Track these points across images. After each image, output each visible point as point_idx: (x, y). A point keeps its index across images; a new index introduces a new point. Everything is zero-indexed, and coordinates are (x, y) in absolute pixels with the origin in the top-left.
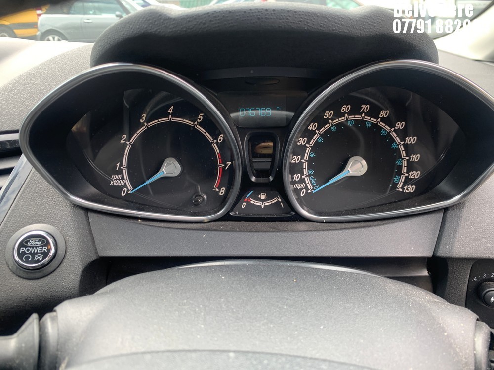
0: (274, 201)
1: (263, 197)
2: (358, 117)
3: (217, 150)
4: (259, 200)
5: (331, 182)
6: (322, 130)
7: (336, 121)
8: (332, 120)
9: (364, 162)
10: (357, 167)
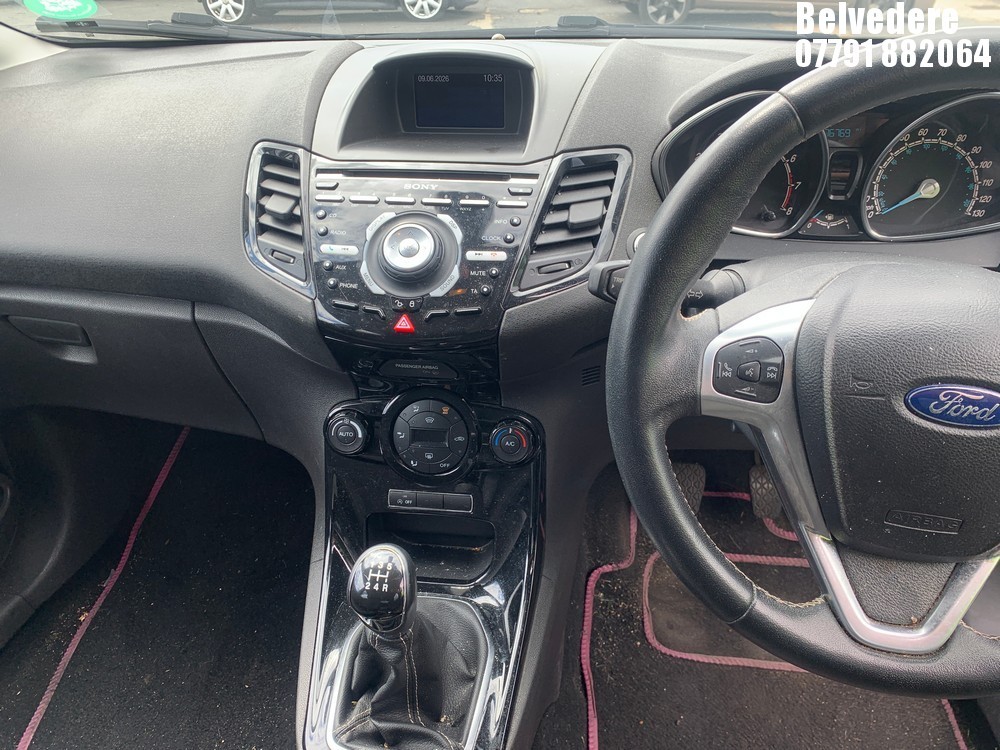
0: (841, 222)
1: (830, 218)
2: (935, 141)
3: (789, 170)
4: (826, 220)
5: (901, 204)
6: (897, 153)
7: (912, 144)
8: (909, 142)
9: (937, 185)
10: (930, 190)
